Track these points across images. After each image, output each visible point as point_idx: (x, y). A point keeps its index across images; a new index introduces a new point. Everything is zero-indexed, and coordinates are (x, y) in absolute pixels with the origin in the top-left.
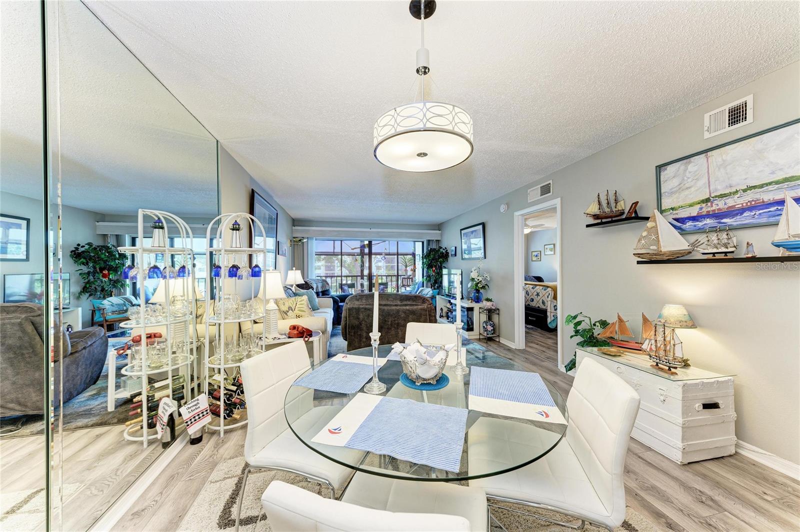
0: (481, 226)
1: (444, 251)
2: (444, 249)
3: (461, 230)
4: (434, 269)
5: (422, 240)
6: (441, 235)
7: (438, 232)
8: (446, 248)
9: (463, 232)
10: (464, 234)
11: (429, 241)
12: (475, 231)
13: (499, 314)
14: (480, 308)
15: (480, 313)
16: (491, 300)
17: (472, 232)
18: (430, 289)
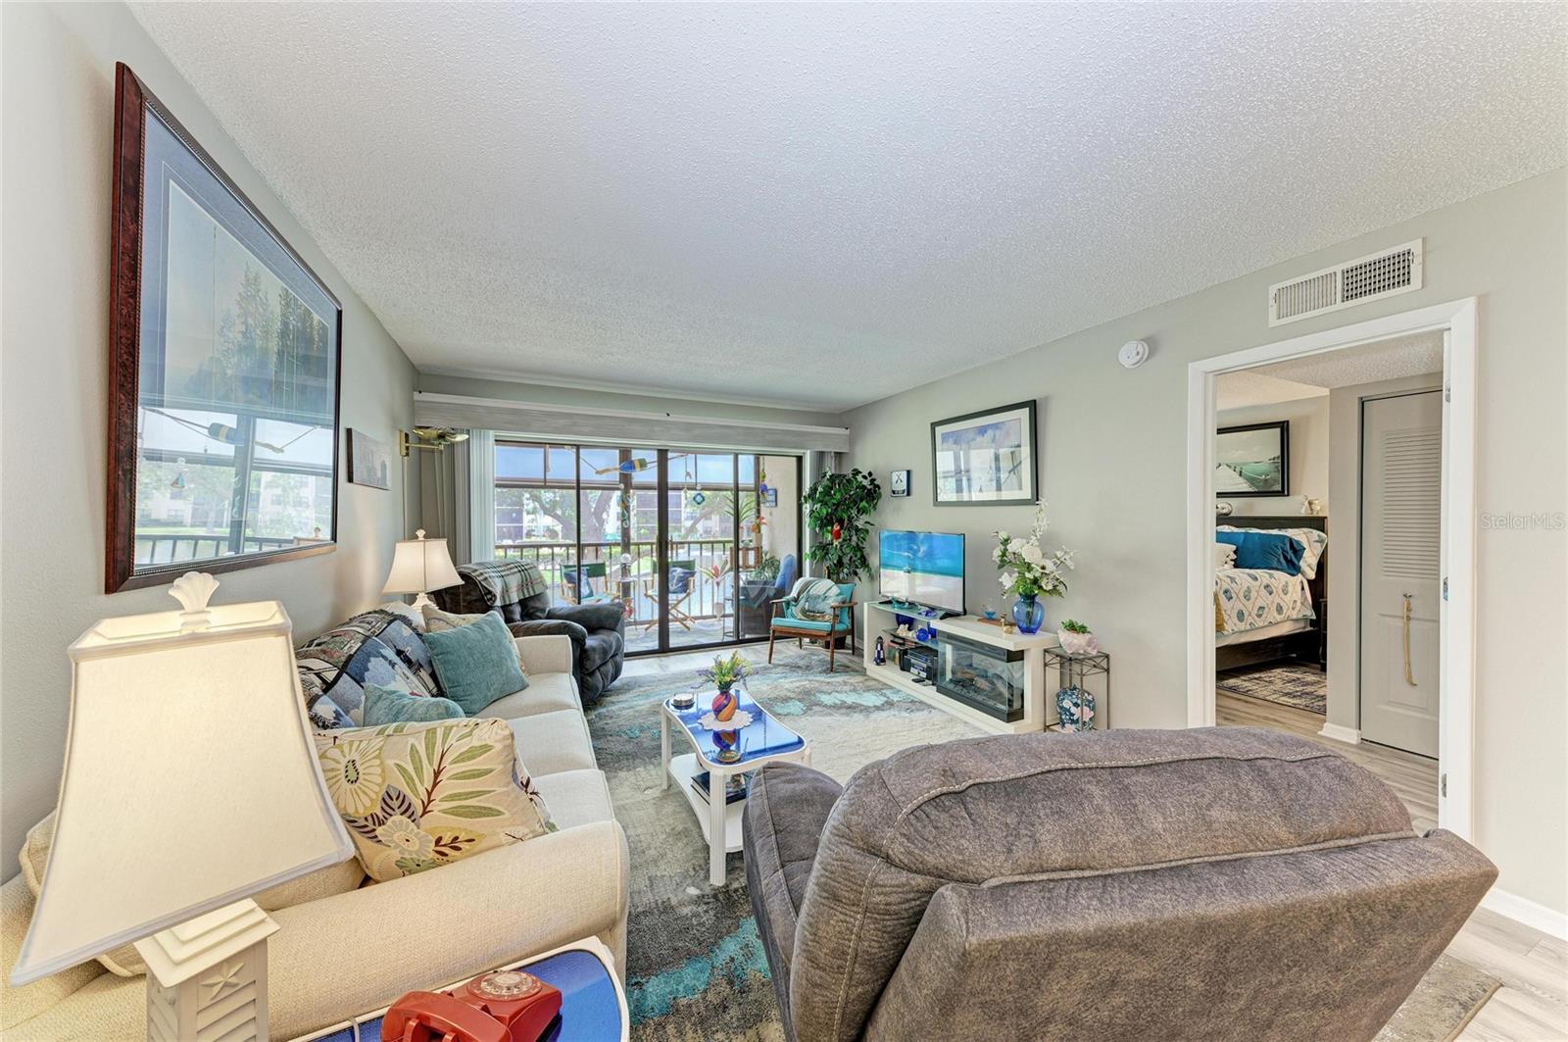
0: (1026, 410)
1: (866, 483)
2: (865, 477)
3: (934, 425)
4: (836, 527)
5: (799, 452)
6: (852, 441)
7: (842, 431)
8: (870, 474)
9: (939, 430)
10: (945, 437)
11: (821, 456)
12: (996, 426)
13: (1108, 670)
14: (1046, 651)
15: (1045, 665)
16: (1083, 630)
17: (982, 430)
18: (828, 583)
